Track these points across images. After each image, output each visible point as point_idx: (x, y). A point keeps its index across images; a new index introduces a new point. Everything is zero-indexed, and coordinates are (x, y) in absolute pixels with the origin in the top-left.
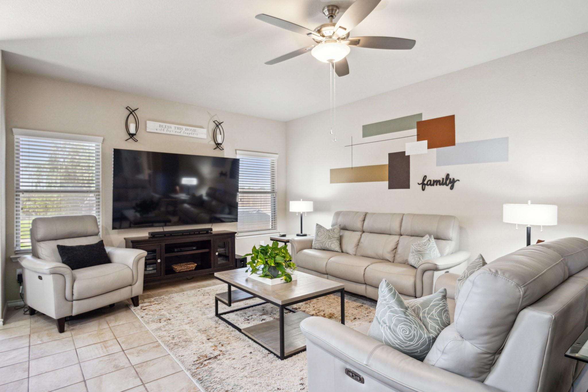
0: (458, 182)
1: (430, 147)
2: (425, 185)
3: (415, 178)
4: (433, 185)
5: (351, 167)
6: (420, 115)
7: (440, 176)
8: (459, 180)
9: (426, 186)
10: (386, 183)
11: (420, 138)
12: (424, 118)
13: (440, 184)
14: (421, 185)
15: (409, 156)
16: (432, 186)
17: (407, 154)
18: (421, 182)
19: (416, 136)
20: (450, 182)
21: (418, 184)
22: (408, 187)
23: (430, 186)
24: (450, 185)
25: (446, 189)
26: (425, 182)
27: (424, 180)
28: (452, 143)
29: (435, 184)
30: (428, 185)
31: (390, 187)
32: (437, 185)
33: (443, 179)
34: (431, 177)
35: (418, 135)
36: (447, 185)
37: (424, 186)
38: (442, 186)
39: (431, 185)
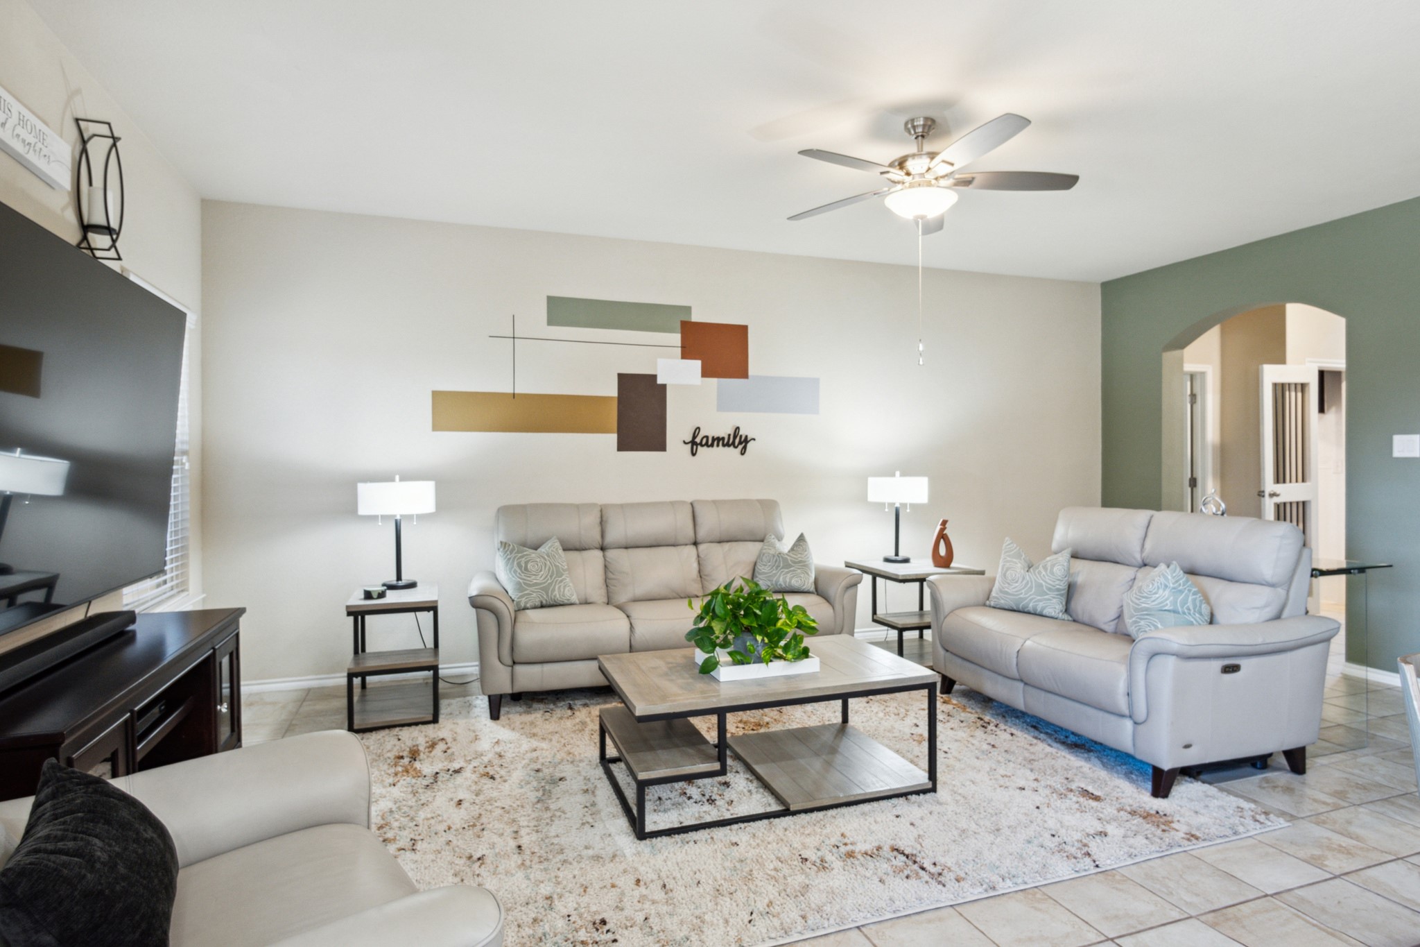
0: (752, 441)
1: (706, 373)
2: (697, 444)
3: (677, 429)
4: (712, 445)
5: (512, 392)
6: (688, 309)
7: (724, 431)
8: (754, 439)
9: (699, 447)
10: (613, 438)
11: (687, 353)
12: (696, 318)
13: (724, 445)
14: (690, 445)
15: (664, 387)
16: (710, 448)
17: (659, 381)
18: (689, 439)
19: (680, 349)
20: (740, 443)
21: (685, 442)
22: (661, 447)
23: (705, 448)
24: (740, 447)
25: (733, 452)
26: (698, 440)
27: (694, 437)
28: (743, 373)
29: (716, 443)
30: (702, 446)
31: (622, 446)
32: (718, 445)
33: (729, 435)
34: (710, 431)
35: (683, 347)
36: (736, 447)
37: (695, 447)
38: (726, 448)
39: (707, 444)
